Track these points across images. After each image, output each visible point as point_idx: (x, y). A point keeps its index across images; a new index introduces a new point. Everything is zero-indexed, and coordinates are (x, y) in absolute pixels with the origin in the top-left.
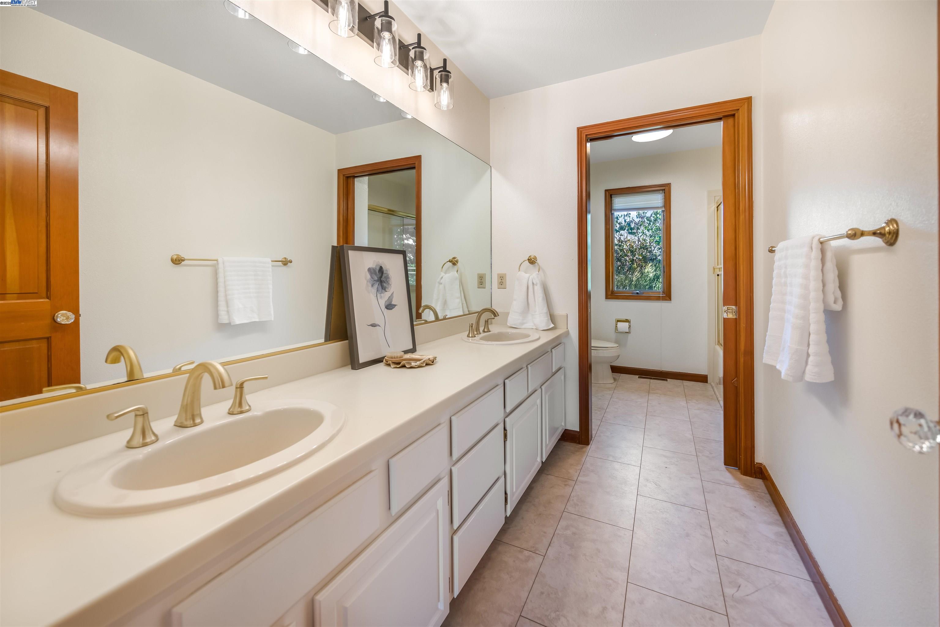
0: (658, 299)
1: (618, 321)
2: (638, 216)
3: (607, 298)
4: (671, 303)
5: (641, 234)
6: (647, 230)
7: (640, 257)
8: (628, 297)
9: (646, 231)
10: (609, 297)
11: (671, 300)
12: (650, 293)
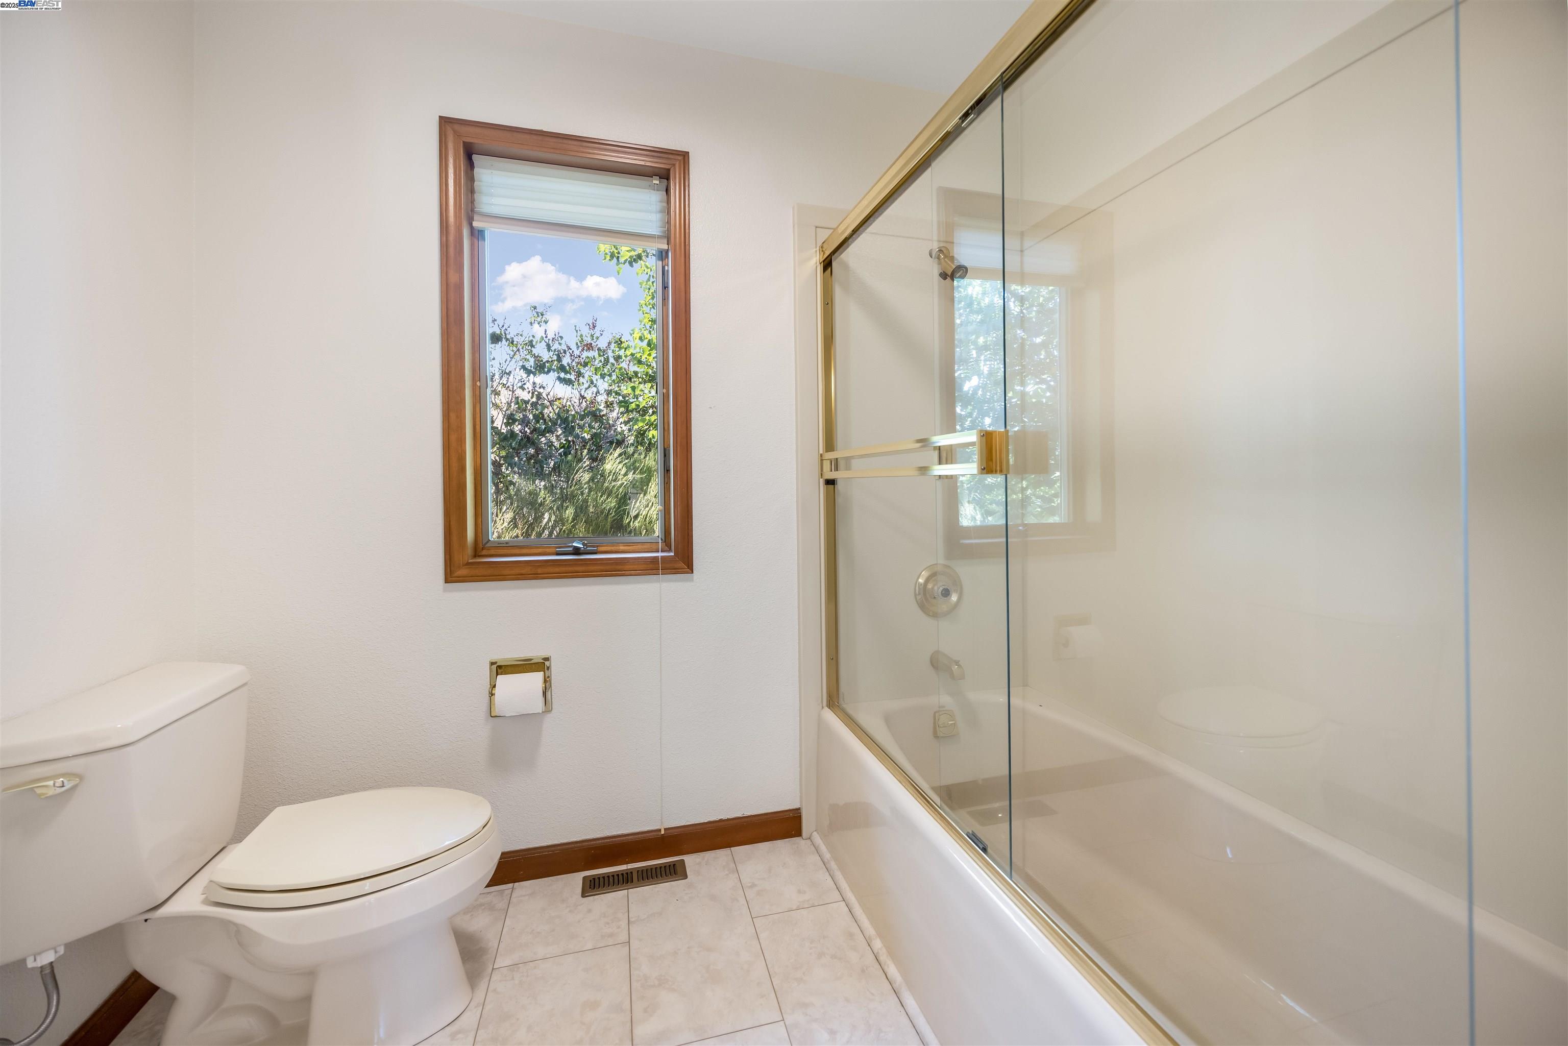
0: (651, 568)
1: (501, 669)
2: (579, 344)
3: (452, 575)
4: (692, 580)
5: (586, 385)
6: (601, 375)
7: (586, 435)
8: (539, 571)
9: (598, 376)
10: (463, 572)
11: (692, 573)
12: (622, 548)
